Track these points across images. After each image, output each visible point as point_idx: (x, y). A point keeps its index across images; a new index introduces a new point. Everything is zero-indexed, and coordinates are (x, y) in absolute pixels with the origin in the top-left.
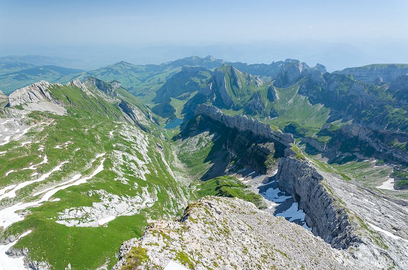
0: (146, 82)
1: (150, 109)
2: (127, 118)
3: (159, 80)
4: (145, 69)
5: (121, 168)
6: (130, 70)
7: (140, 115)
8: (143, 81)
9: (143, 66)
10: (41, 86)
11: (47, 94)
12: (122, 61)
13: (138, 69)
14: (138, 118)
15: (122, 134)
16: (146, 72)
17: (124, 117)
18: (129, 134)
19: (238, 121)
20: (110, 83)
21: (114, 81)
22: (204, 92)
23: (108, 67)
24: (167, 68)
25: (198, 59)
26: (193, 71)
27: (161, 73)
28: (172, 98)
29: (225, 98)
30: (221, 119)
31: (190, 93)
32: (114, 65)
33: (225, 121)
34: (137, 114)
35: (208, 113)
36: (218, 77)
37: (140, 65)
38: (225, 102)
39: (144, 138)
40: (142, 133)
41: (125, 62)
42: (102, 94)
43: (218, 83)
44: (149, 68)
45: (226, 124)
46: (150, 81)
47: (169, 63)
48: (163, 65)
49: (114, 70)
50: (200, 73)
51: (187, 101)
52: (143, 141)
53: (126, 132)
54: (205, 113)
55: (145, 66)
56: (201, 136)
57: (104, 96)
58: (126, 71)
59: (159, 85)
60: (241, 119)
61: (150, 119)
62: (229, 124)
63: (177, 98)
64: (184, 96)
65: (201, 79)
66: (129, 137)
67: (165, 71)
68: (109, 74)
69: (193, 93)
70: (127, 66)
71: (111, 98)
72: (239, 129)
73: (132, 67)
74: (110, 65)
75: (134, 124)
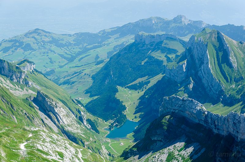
0: (76, 63)
1: (82, 105)
2: (46, 121)
4: (74, 41)
6: (50, 42)
7: (68, 116)
9: (70, 35)
12: (38, 29)
13: (62, 40)
14: (64, 121)
15: (40, 148)
16: (75, 45)
17: (42, 119)
18: (50, 147)
19: (234, 123)
20: (17, 65)
21: (25, 61)
22: (173, 75)
23: (14, 39)
24: (110, 38)
25: (160, 22)
26: (154, 42)
27: (101, 46)
28: (119, 88)
29: (210, 84)
30: (204, 121)
31: (150, 78)
32: (25, 35)
33: (212, 125)
34: (63, 114)
35: (182, 111)
36: (196, 50)
37: (66, 35)
38: (210, 91)
39: (75, 155)
40: (71, 145)
41: (41, 30)
42: (5, 82)
43: (197, 60)
44: (80, 39)
45: (214, 129)
46: (82, 60)
47: (113, 29)
48: (103, 34)
49: (25, 44)
50: (165, 44)
51: (144, 92)
52: (74, 159)
53: (46, 144)
54: (177, 111)
55: (73, 35)
56: (171, 151)
57: (8, 86)
58: (43, 44)
59: (97, 66)
60: (239, 120)
61: (83, 122)
62: (218, 129)
63: (128, 87)
64: (140, 83)
65: (167, 53)
66: (52, 153)
67: (106, 43)
68: (16, 49)
69: (154, 78)
70: (45, 36)
71: (20, 89)
72: (237, 137)
73: (53, 38)
74: (18, 36)
75: (57, 132)
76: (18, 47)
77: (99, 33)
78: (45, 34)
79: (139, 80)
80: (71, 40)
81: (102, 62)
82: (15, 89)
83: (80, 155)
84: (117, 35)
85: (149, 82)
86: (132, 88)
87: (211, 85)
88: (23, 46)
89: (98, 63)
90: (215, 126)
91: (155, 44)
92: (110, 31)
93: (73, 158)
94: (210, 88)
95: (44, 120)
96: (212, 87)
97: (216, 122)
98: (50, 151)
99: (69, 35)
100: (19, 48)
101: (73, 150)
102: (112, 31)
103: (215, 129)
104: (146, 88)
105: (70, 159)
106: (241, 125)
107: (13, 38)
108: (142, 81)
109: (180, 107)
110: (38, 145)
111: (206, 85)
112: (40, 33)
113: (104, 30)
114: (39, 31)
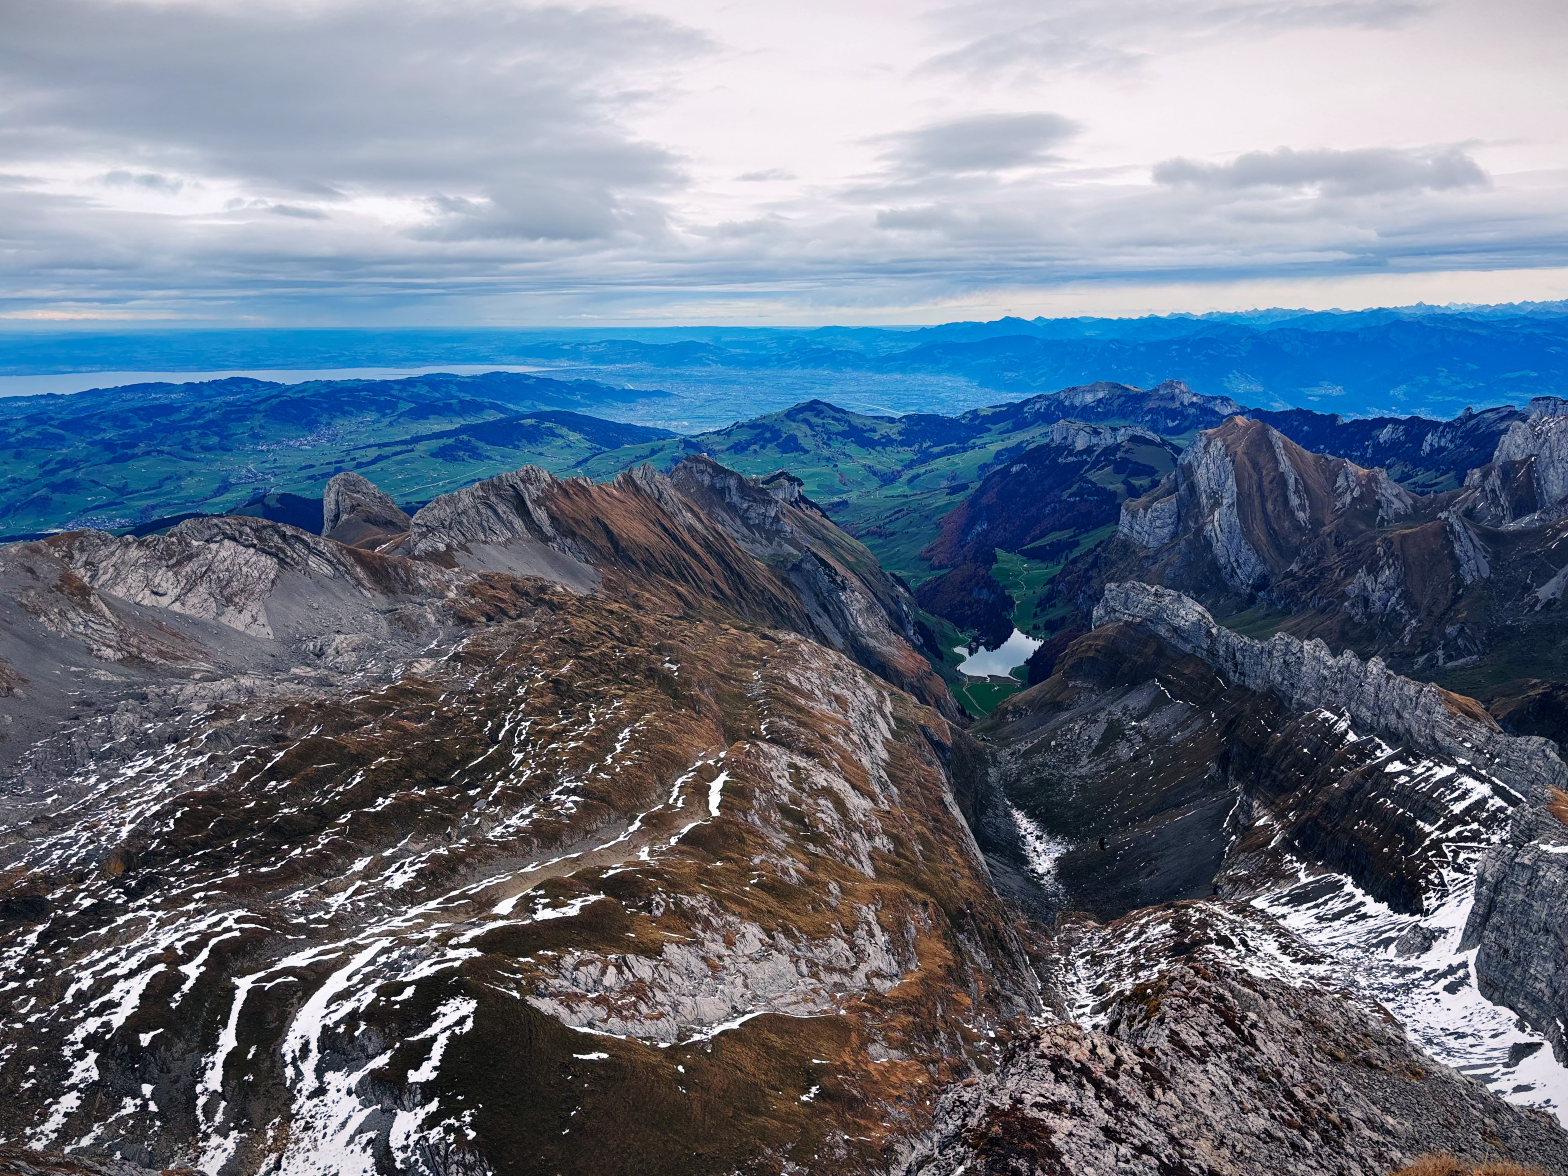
0: (900, 487)
1: (907, 589)
2: (818, 621)
3: (954, 477)
4: (900, 433)
5: (779, 817)
6: (843, 434)
7: (870, 609)
8: (888, 479)
9: (891, 420)
10: (522, 486)
11: (540, 515)
12: (816, 402)
13: (874, 430)
14: (860, 622)
15: (794, 681)
16: (902, 444)
17: (808, 616)
18: (818, 682)
19: (1285, 661)
20: (763, 483)
21: (781, 474)
22: (1140, 530)
23: (760, 422)
24: (989, 430)
25: (1119, 397)
26: (1098, 445)
27: (965, 450)
28: (999, 552)
29: (1232, 559)
30: (1207, 651)
31: (1079, 534)
32: (786, 415)
33: (1226, 661)
34: (858, 606)
35: (1152, 622)
36: (1205, 471)
37: (882, 418)
38: (1232, 577)
39: (875, 706)
40: (868, 682)
41: (825, 404)
42: (731, 522)
43: (1204, 496)
44: (915, 428)
45: (1231, 674)
46: (916, 482)
47: (998, 410)
48: (971, 420)
49: (784, 436)
50: (1126, 452)
51: (1061, 567)
52: (872, 715)
53: (809, 674)
54: (1139, 620)
55: (900, 420)
56: (1115, 717)
57: (737, 532)
58: (826, 437)
59: (952, 497)
60: (1299, 654)
61: (904, 629)
62: (1242, 674)
63: (1023, 553)
64: (1052, 545)
65: (1129, 476)
66: (820, 696)
67: (979, 442)
68: (763, 447)
69: (1091, 533)
70: (834, 418)
71: (764, 542)
72: (1291, 699)
73: (850, 425)
74: (770, 416)
75: (841, 647)
76: (770, 441)
77: (964, 417)
78: (832, 413)
79: (1054, 537)
80: (893, 432)
81: (964, 487)
82: (753, 541)
83: (888, 708)
84: (1009, 424)
85: (1077, 544)
86: (1032, 555)
87: (1237, 561)
88: (781, 440)
89: (953, 491)
90: (1236, 665)
91: (1100, 450)
92: (990, 412)
93: (870, 712)
94: (1233, 570)
95: (814, 617)
96: (1239, 566)
97: (1237, 655)
98: (817, 692)
99: (890, 418)
100: (769, 446)
101: (871, 692)
102: (994, 414)
103: (1235, 672)
104: (1066, 558)
105: (863, 714)
106: (1304, 669)
107: (757, 420)
108: (1059, 541)
109: (1148, 610)
110: (789, 675)
111: (1222, 561)
112: (822, 412)
113: (976, 410)
114: (820, 407)
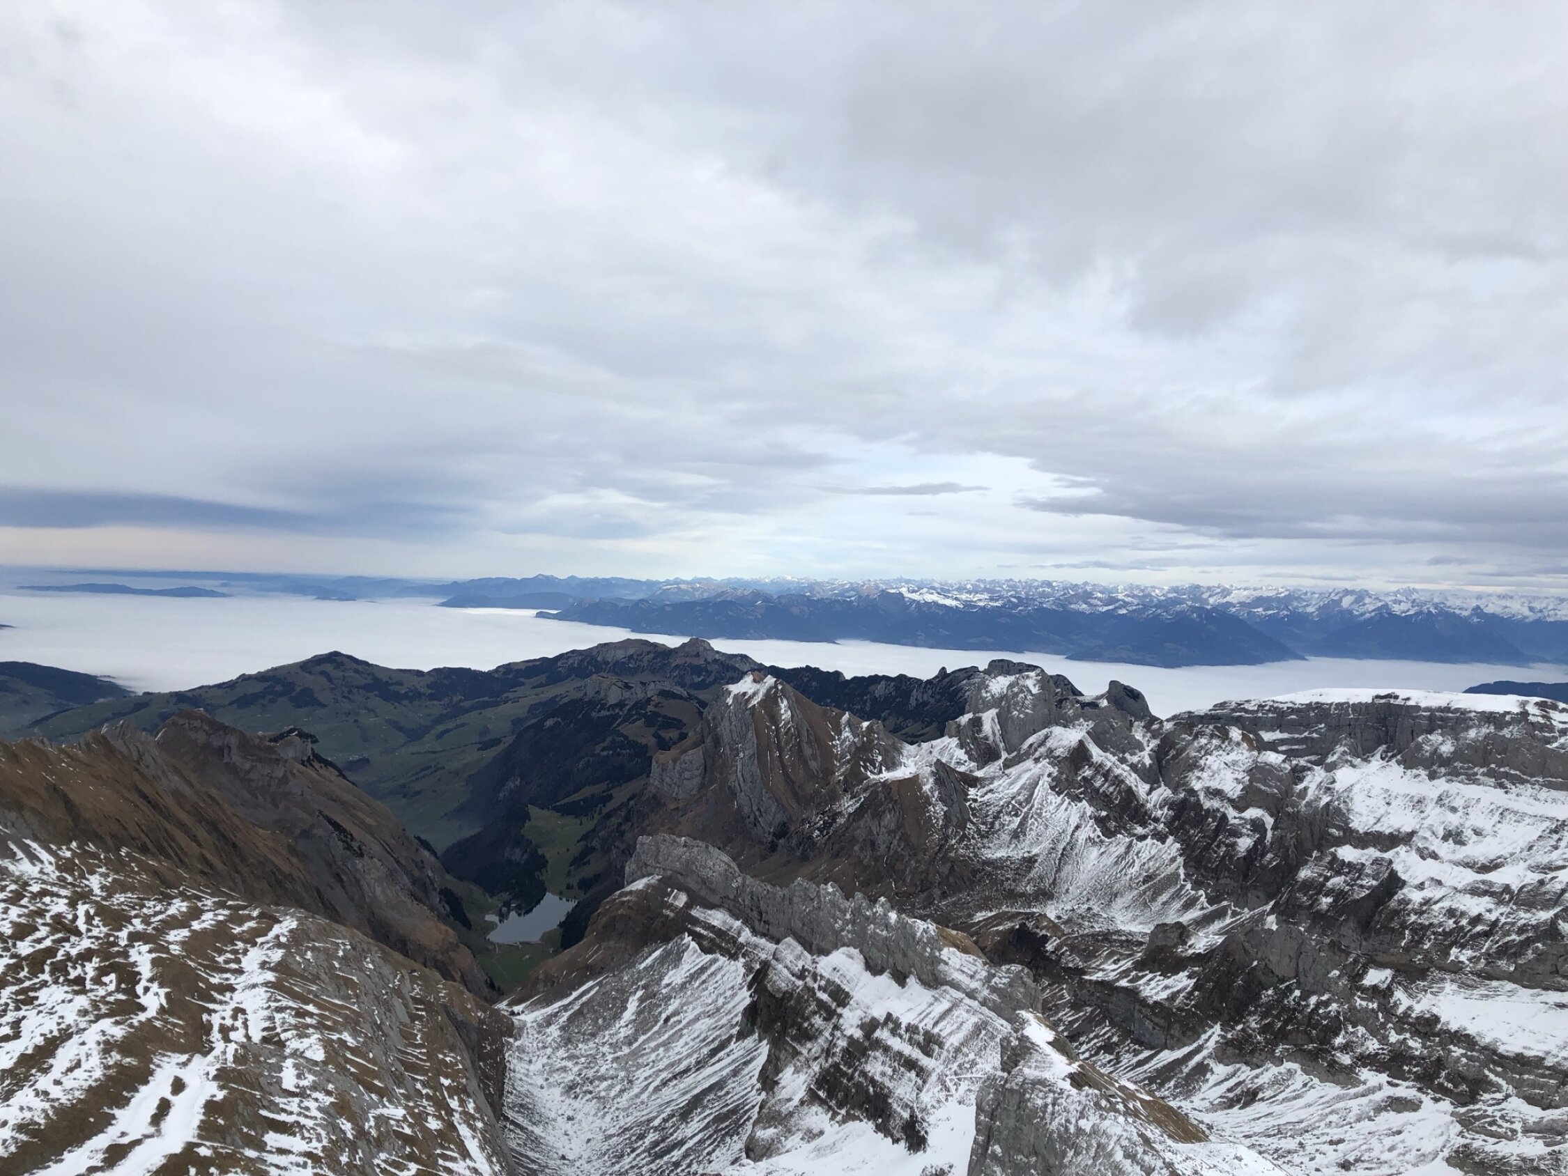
0: (429, 742)
1: (434, 853)
2: (329, 894)
3: (485, 731)
4: (428, 687)
6: (367, 688)
7: (389, 878)
8: (415, 734)
9: (420, 673)
12: (335, 654)
13: (400, 684)
14: (378, 893)
16: (431, 697)
20: (270, 740)
21: (292, 730)
22: (670, 782)
24: (523, 684)
26: (629, 699)
27: (497, 704)
28: (532, 809)
29: (755, 808)
30: (734, 901)
31: (612, 788)
32: (300, 667)
34: (376, 874)
38: (755, 825)
41: (346, 656)
42: (229, 785)
44: (446, 682)
46: (445, 737)
47: (531, 664)
49: (298, 689)
50: (656, 706)
51: (594, 822)
55: (429, 673)
57: (235, 796)
58: (346, 690)
59: (483, 753)
61: (428, 897)
63: (556, 809)
64: (585, 799)
65: (659, 729)
66: (327, 981)
67: (511, 696)
68: (272, 701)
69: (623, 787)
70: (354, 672)
71: (268, 806)
72: (811, 944)
76: (281, 694)
79: (587, 791)
81: (496, 742)
82: (255, 806)
84: (542, 678)
85: (610, 798)
86: (566, 811)
87: (759, 809)
88: (294, 694)
89: (485, 746)
90: (760, 913)
91: (631, 704)
92: (523, 666)
94: (756, 818)
95: (324, 889)
96: (761, 814)
97: (762, 903)
99: (418, 671)
100: (280, 700)
102: (527, 667)
104: (600, 813)
108: (593, 795)
109: (678, 862)
111: (746, 810)
112: (342, 664)
113: (509, 664)
114: (340, 659)
